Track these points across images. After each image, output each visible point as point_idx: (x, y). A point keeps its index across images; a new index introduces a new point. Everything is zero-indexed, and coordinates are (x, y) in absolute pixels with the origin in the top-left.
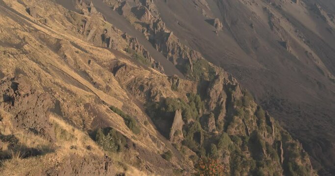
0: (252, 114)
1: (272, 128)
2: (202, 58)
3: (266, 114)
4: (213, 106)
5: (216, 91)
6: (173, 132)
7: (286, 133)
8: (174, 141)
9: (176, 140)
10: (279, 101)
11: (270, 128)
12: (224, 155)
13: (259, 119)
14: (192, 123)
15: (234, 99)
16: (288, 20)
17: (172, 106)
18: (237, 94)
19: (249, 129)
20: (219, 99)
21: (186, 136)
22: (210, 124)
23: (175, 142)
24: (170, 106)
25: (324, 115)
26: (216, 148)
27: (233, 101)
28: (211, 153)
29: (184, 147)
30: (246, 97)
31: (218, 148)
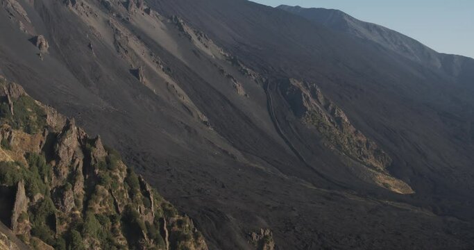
0: (121, 180)
1: (150, 199)
2: (26, 94)
3: (140, 179)
4: (65, 172)
5: (68, 149)
6: (16, 217)
7: (170, 206)
8: (19, 230)
9: (21, 229)
10: (138, 155)
11: (148, 199)
12: (91, 246)
13: (132, 188)
14: (41, 201)
15: (95, 160)
16: (139, 38)
17: (11, 176)
18: (99, 153)
19: (119, 203)
20: (73, 161)
21: (34, 220)
22: (66, 200)
23: (20, 233)
24: (8, 176)
25: (204, 173)
26: (80, 236)
27: (93, 163)
28: (73, 245)
29: (35, 238)
30: (112, 155)
31: (83, 237)
